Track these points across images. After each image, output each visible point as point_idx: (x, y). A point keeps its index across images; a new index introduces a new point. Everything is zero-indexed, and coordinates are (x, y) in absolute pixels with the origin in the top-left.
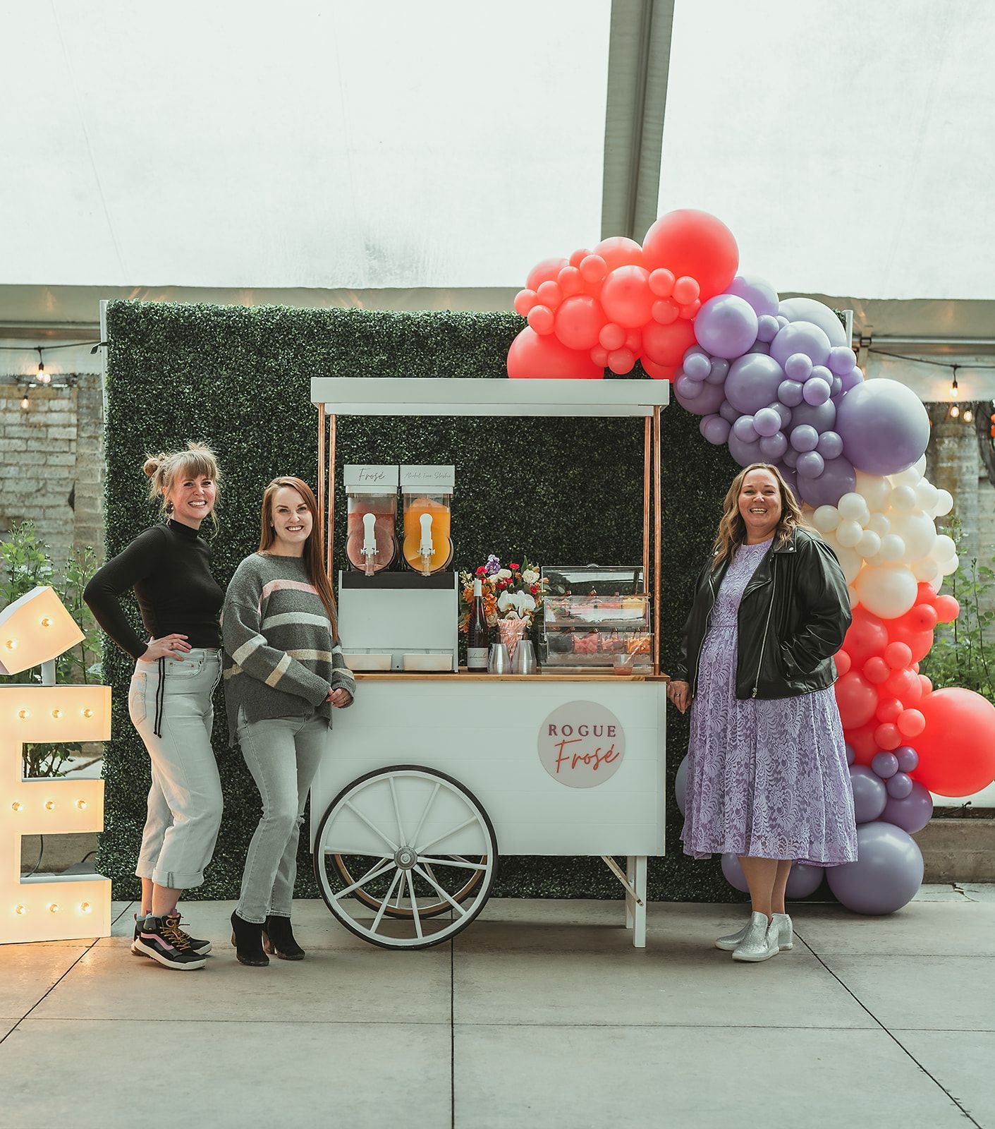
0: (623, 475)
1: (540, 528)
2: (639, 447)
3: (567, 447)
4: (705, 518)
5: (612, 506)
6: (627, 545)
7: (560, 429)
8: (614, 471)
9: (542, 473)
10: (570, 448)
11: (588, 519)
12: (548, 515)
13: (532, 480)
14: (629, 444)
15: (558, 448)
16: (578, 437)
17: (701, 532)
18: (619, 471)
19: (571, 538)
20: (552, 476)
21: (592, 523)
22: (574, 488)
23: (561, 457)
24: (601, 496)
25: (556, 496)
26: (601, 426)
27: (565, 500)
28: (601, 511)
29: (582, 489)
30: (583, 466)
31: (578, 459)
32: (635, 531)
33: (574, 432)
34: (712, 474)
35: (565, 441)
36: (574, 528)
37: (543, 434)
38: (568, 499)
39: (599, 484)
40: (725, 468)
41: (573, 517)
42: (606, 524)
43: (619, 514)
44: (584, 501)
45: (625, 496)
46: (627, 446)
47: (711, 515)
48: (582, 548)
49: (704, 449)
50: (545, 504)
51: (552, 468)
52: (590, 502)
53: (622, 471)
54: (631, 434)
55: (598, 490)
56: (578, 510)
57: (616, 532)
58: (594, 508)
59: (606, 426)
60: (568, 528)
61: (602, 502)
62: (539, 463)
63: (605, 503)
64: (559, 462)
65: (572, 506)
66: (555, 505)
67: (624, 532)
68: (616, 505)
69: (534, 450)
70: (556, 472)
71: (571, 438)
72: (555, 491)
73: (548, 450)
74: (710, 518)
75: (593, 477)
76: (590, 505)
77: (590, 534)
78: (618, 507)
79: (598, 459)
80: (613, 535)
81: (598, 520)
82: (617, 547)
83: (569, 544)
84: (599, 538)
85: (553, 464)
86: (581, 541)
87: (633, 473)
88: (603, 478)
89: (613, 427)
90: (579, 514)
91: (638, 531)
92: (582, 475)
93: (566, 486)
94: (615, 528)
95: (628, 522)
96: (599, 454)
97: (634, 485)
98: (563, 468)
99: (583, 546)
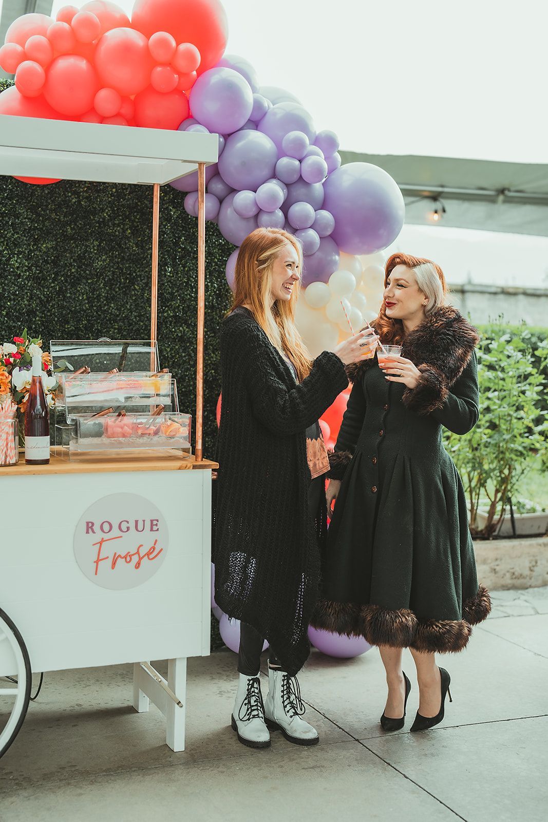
0: (94, 250)
1: (14, 300)
2: (110, 223)
3: (40, 220)
4: (172, 294)
5: (84, 281)
6: (98, 319)
7: (33, 202)
8: (87, 246)
9: (15, 245)
10: (43, 221)
11: (61, 292)
12: (21, 288)
13: (6, 252)
14: (101, 220)
15: (32, 221)
16: (51, 210)
17: (168, 306)
18: (92, 246)
19: (44, 311)
20: (26, 249)
21: (64, 296)
22: (46, 262)
23: (34, 230)
24: (73, 270)
25: (30, 269)
26: (74, 200)
27: (39, 273)
28: (73, 285)
29: (55, 263)
30: (56, 240)
31: (51, 233)
32: (105, 305)
33: (47, 206)
34: (179, 252)
35: (39, 215)
36: (47, 301)
37: (17, 206)
38: (41, 272)
39: (71, 258)
40: (191, 247)
41: (46, 290)
42: (78, 297)
43: (90, 287)
44: (56, 274)
45: (96, 271)
46: (99, 222)
47: (177, 291)
48: (54, 321)
49: (172, 228)
50: (19, 276)
51: (26, 240)
52: (62, 276)
53: (94, 247)
54: (103, 210)
55: (71, 265)
56: (51, 283)
57: (87, 305)
58: (66, 281)
59: (79, 202)
60: (41, 301)
61: (74, 276)
62: (13, 235)
63: (78, 278)
64: (32, 235)
65: (45, 279)
66: (28, 278)
67: (95, 306)
68: (88, 279)
69: (7, 222)
70: (29, 245)
71: (44, 211)
72: (29, 264)
73: (22, 223)
74: (176, 294)
75: (65, 251)
76: (63, 278)
77: (63, 307)
78: (89, 281)
79: (70, 234)
80: (84, 308)
81: (70, 293)
82: (88, 321)
83: (41, 317)
84: (71, 311)
85: (27, 237)
86: (54, 314)
87: (104, 248)
88: (75, 253)
89: (86, 202)
90: (52, 287)
91: (108, 305)
92: (55, 248)
93: (39, 260)
94: (86, 301)
95: (99, 295)
96: (72, 229)
97: (105, 260)
98: (36, 241)
99: (56, 319)
